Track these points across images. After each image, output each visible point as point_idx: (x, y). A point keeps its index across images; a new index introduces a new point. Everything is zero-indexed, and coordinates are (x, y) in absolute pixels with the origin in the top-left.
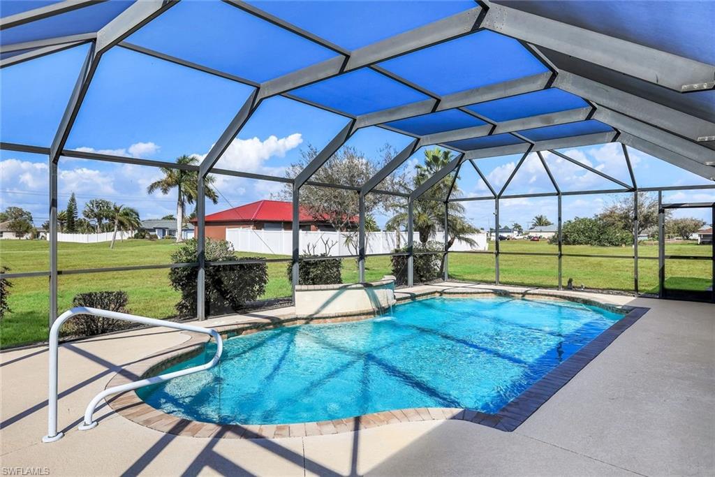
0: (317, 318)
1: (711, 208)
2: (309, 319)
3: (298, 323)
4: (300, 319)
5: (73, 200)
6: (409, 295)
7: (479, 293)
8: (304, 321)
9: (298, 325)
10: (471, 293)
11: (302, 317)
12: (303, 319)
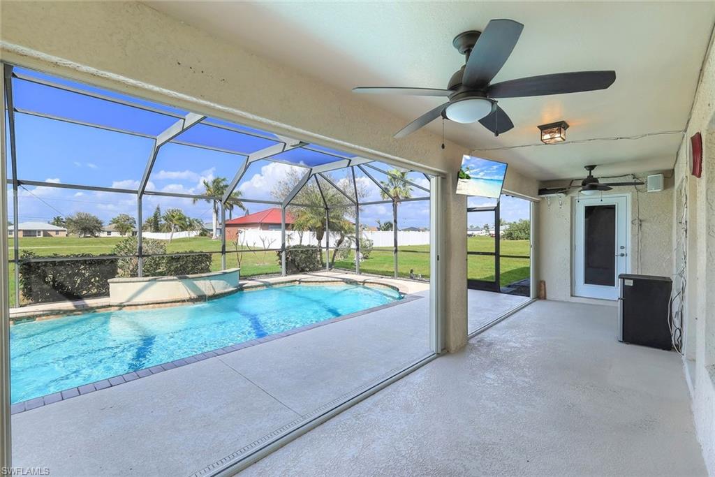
0: (128, 306)
1: (494, 212)
2: (121, 306)
3: (112, 309)
4: (113, 306)
5: (158, 209)
6: (262, 283)
7: (329, 281)
8: (117, 308)
9: (112, 311)
10: (323, 282)
11: (116, 304)
12: (116, 306)
